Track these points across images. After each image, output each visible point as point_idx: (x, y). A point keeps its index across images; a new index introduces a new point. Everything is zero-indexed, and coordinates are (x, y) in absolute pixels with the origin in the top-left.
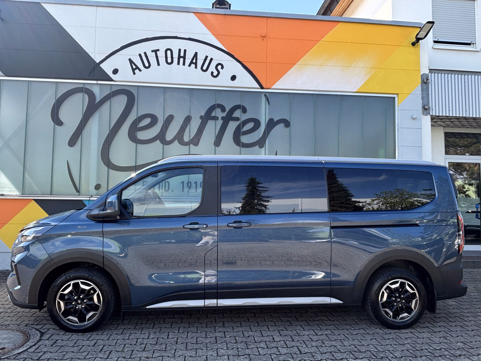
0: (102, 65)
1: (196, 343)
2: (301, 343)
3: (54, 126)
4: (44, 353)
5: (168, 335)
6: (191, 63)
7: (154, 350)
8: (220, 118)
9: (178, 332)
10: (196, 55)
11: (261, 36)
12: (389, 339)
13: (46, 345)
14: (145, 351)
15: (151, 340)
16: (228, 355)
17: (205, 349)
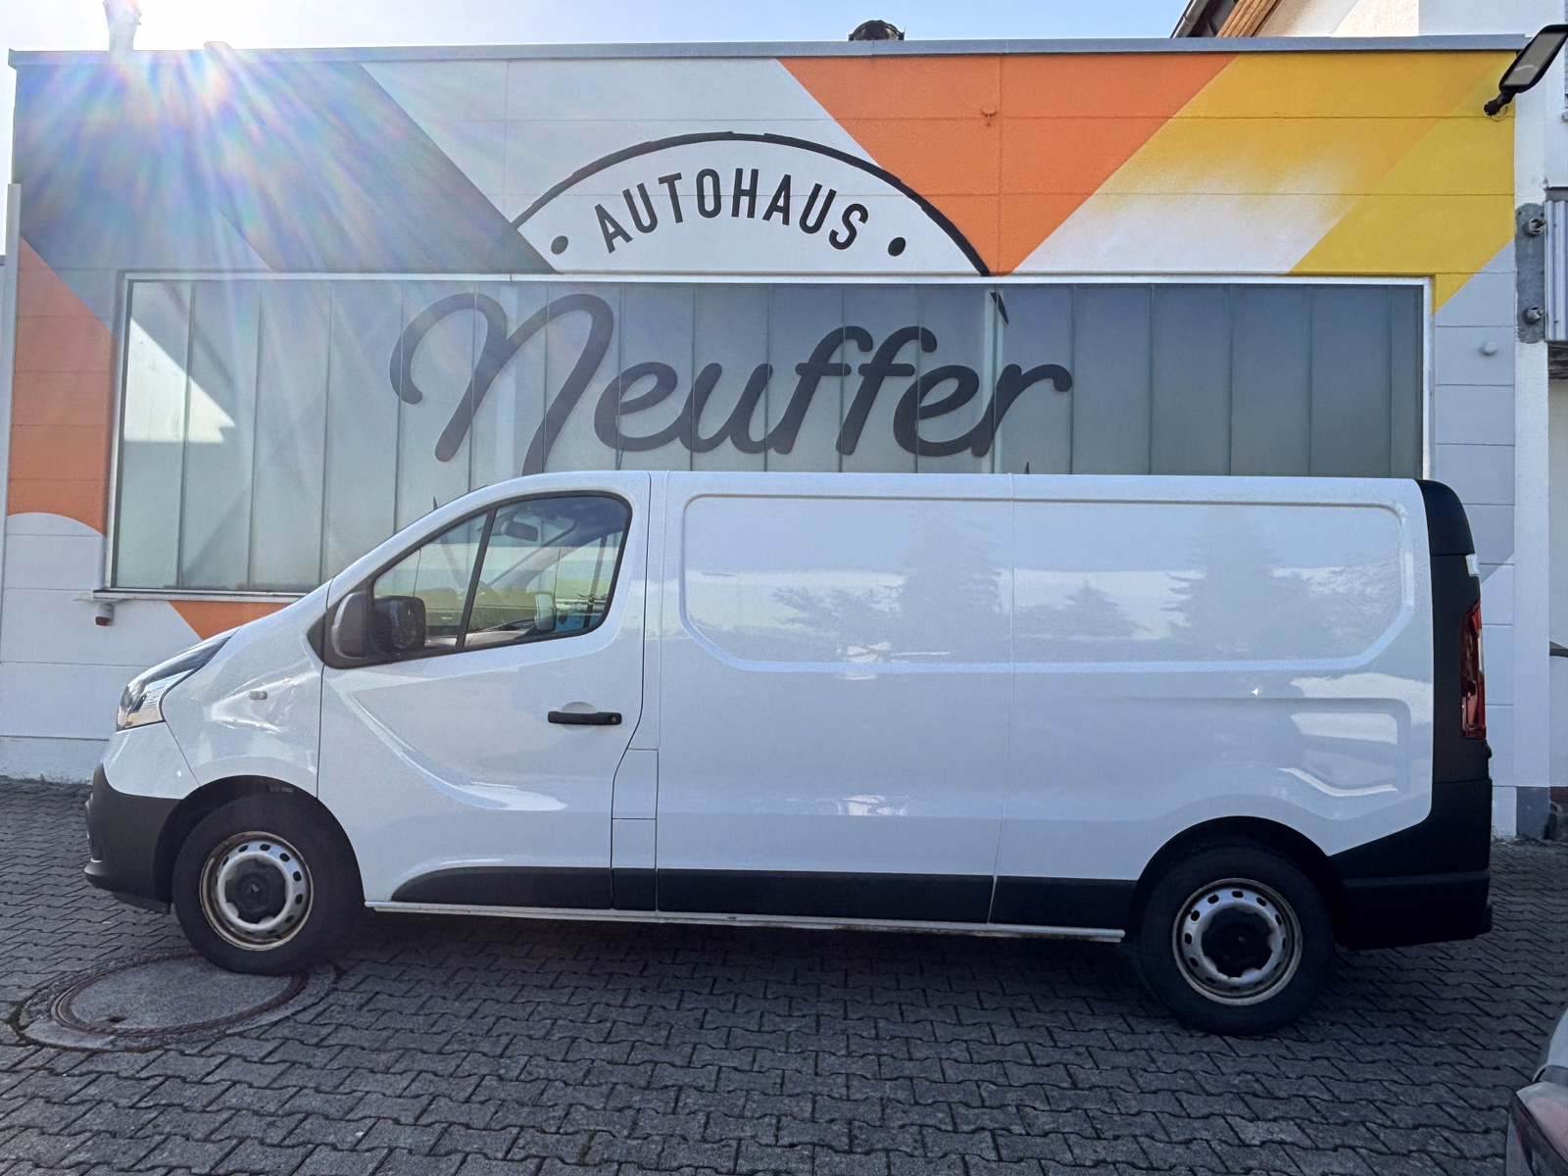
0: (523, 229)
1: (756, 1028)
2: (1079, 1054)
3: (399, 402)
4: (336, 1029)
5: (681, 1001)
6: (774, 207)
7: (635, 1042)
8: (855, 369)
9: (711, 993)
10: (786, 183)
11: (983, 113)
12: (1373, 1062)
13: (344, 1006)
14: (612, 1043)
15: (628, 1010)
16: (848, 1075)
17: (783, 1049)
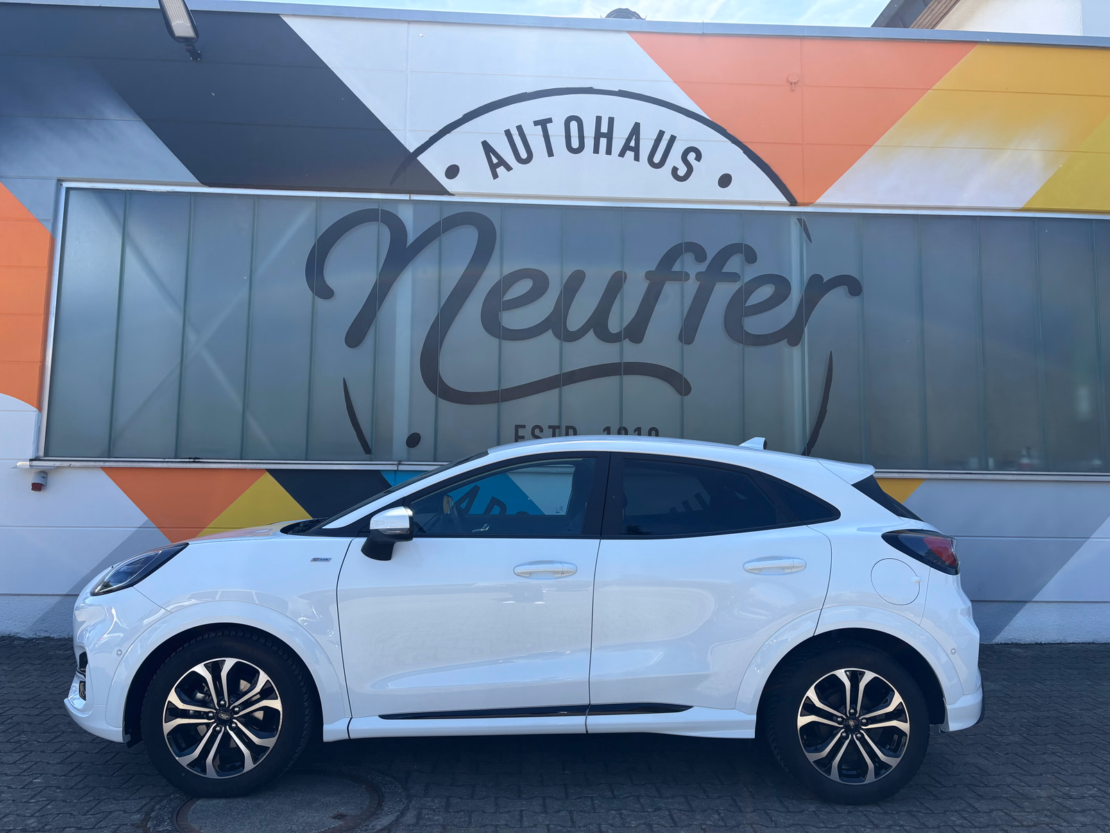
2: (1048, 816)
3: (313, 298)
5: (705, 791)
6: (626, 148)
8: (692, 276)
9: (722, 784)
11: (788, 81)
13: (432, 809)
